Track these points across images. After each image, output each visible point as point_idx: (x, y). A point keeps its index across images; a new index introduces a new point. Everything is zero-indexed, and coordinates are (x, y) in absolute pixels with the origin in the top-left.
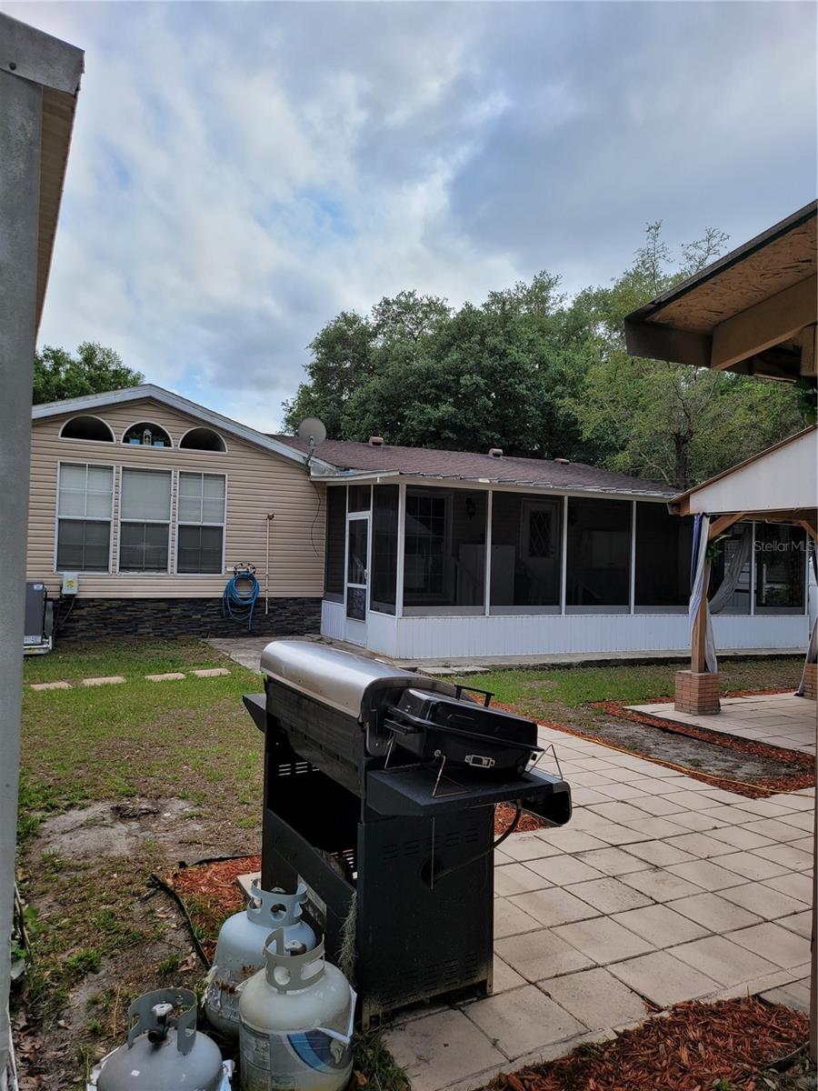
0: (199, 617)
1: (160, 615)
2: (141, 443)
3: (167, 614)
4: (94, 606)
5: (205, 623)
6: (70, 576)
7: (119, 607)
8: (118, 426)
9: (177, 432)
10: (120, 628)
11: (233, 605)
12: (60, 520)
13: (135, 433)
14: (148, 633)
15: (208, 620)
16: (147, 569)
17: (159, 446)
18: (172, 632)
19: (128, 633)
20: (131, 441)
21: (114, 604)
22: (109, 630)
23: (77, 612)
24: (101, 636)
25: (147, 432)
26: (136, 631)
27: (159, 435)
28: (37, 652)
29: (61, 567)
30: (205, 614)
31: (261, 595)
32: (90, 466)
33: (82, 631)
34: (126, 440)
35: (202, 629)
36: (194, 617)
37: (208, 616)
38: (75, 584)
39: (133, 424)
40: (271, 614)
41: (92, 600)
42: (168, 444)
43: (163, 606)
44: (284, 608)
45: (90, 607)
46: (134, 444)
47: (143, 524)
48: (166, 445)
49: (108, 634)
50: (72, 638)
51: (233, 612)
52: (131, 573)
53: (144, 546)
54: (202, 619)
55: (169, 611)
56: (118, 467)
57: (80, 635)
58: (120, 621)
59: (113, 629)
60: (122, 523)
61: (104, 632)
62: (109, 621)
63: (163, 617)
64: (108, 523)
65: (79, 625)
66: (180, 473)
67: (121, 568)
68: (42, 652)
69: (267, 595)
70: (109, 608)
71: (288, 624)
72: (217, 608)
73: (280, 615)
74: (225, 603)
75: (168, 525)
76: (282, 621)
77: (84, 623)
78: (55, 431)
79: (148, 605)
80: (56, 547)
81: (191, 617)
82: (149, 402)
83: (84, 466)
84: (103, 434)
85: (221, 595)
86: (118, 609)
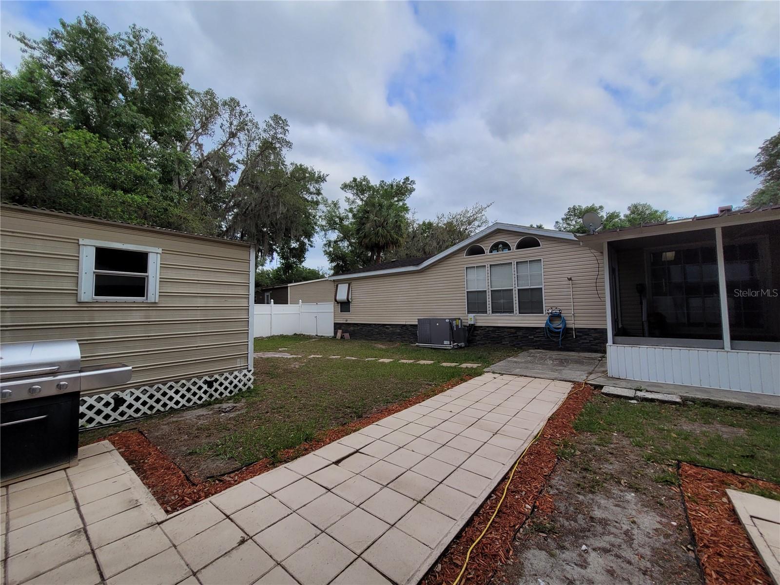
0: (533, 337)
1: (512, 335)
2: (498, 251)
3: (515, 335)
4: (483, 330)
5: (536, 341)
6: (471, 316)
7: (493, 330)
8: (486, 246)
9: (513, 242)
10: (494, 341)
11: (551, 331)
12: (467, 292)
13: (495, 247)
14: (507, 344)
15: (537, 339)
16: (504, 312)
17: (506, 251)
18: (519, 344)
19: (498, 343)
20: (493, 251)
21: (491, 329)
22: (489, 341)
23: (476, 332)
24: (486, 344)
25: (500, 246)
26: (501, 342)
27: (506, 246)
28: (448, 348)
29: (469, 312)
30: (536, 336)
31: (568, 326)
32: (477, 267)
33: (478, 341)
34: (491, 252)
35: (534, 344)
36: (530, 337)
37: (538, 337)
38: (473, 320)
39: (493, 244)
40: (578, 338)
41: (482, 327)
42: (510, 249)
43: (513, 331)
44: (588, 335)
45: (481, 330)
46: (495, 253)
47: (501, 290)
48: (509, 250)
49: (489, 343)
50: (475, 344)
51: (552, 336)
52: (497, 314)
53: (502, 301)
54: (535, 339)
55: (516, 333)
56: (488, 265)
57: (478, 342)
58: (494, 337)
59: (491, 341)
60: (491, 291)
61: (488, 342)
62: (489, 337)
63: (514, 336)
64: (485, 291)
65: (477, 338)
66: (517, 262)
67: (493, 312)
68: (450, 348)
69: (573, 326)
70: (489, 331)
71: (591, 345)
72: (543, 333)
73: (585, 339)
74: (546, 330)
75: (512, 290)
76: (587, 343)
77: (479, 337)
78: (462, 254)
79: (506, 330)
80: (466, 303)
81: (528, 337)
82: (498, 231)
83: (474, 267)
84: (481, 251)
85: (543, 326)
86: (494, 331)
